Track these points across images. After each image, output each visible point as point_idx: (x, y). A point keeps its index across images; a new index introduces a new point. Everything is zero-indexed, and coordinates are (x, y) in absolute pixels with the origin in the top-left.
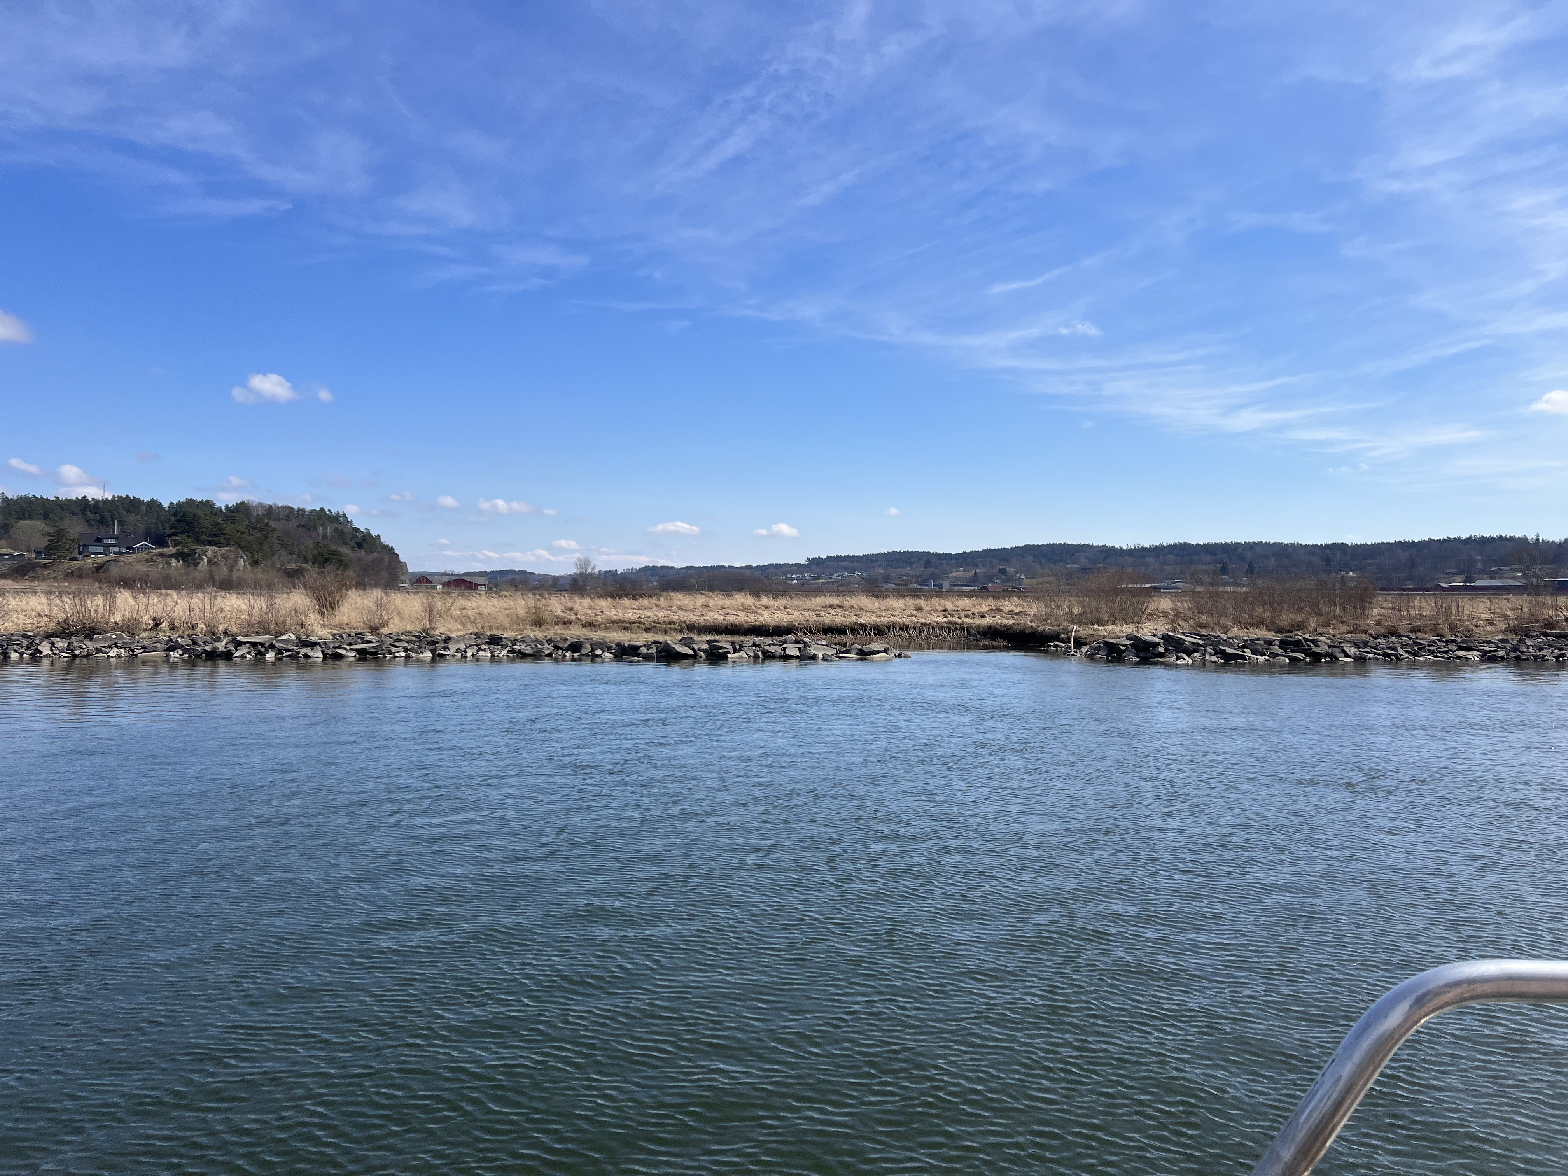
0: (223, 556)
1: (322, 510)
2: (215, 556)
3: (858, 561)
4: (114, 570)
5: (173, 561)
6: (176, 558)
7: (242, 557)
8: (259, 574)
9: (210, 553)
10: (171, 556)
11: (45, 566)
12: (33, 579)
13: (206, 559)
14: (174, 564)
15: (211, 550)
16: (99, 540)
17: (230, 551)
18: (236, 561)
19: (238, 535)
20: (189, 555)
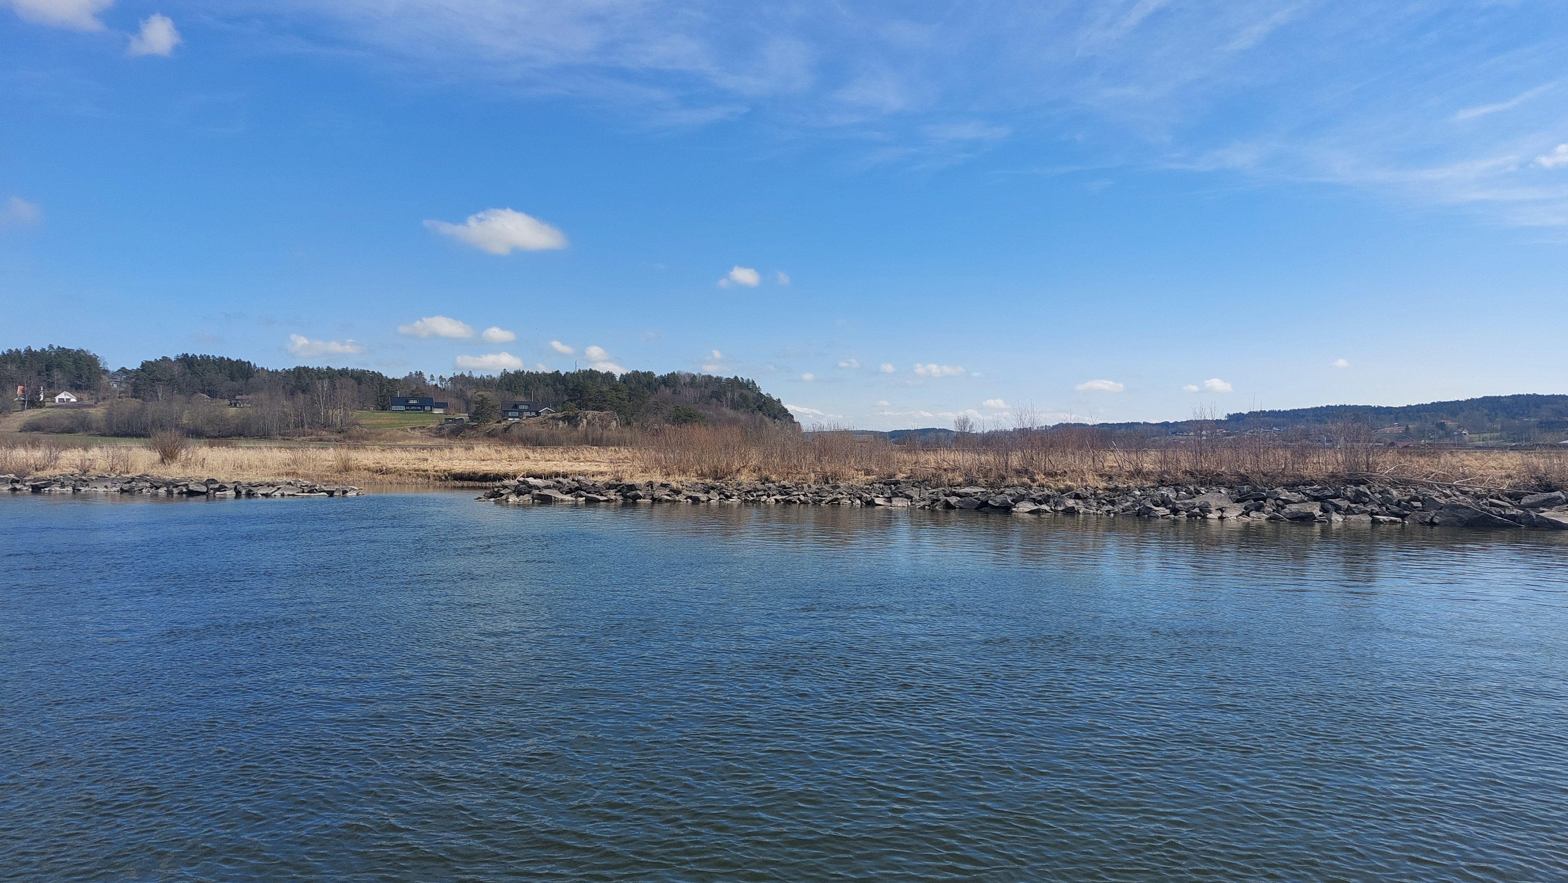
0: (600, 419)
1: (736, 377)
2: (594, 419)
3: (1283, 417)
4: (515, 431)
5: (561, 422)
6: (564, 421)
7: (616, 419)
8: (627, 434)
9: (589, 417)
10: (560, 419)
11: (473, 428)
12: (464, 437)
13: (585, 421)
14: (561, 426)
15: (590, 414)
16: (516, 406)
17: (608, 414)
18: (610, 422)
19: (617, 401)
20: (573, 417)
